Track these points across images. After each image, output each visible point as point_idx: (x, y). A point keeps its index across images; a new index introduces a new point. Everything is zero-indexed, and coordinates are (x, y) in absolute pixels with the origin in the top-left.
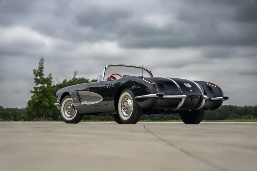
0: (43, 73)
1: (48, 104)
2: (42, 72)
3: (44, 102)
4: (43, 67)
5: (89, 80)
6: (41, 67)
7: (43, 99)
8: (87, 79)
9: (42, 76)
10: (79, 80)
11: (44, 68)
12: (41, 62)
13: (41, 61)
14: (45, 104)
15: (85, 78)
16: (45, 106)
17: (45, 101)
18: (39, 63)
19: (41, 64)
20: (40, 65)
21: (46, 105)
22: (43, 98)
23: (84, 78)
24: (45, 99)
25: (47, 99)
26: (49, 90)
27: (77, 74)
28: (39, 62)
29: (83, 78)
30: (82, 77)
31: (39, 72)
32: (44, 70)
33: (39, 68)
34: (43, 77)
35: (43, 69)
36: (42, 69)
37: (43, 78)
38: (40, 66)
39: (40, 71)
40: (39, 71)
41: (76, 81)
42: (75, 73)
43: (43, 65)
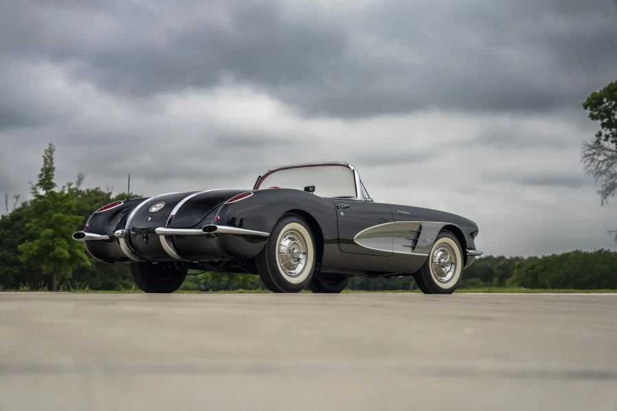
0: (52, 181)
1: (67, 254)
2: (52, 178)
3: (58, 249)
4: (54, 168)
5: (110, 194)
6: (47, 166)
7: (54, 241)
8: (107, 191)
9: (50, 188)
10: (86, 193)
11: (56, 169)
12: (48, 156)
13: (48, 154)
14: (61, 254)
15: (102, 189)
16: (60, 256)
17: (60, 245)
18: (42, 159)
19: (49, 161)
20: (46, 163)
21: (63, 256)
22: (56, 239)
24: (60, 242)
25: (64, 241)
26: (68, 221)
27: (84, 180)
28: (44, 157)
29: (97, 189)
30: (94, 188)
31: (43, 180)
32: (55, 173)
33: (42, 170)
34: (53, 190)
35: (53, 171)
36: (50, 173)
37: (52, 192)
38: (45, 165)
39: (45, 176)
40: (43, 177)
41: (80, 196)
42: (79, 177)
43: (52, 164)
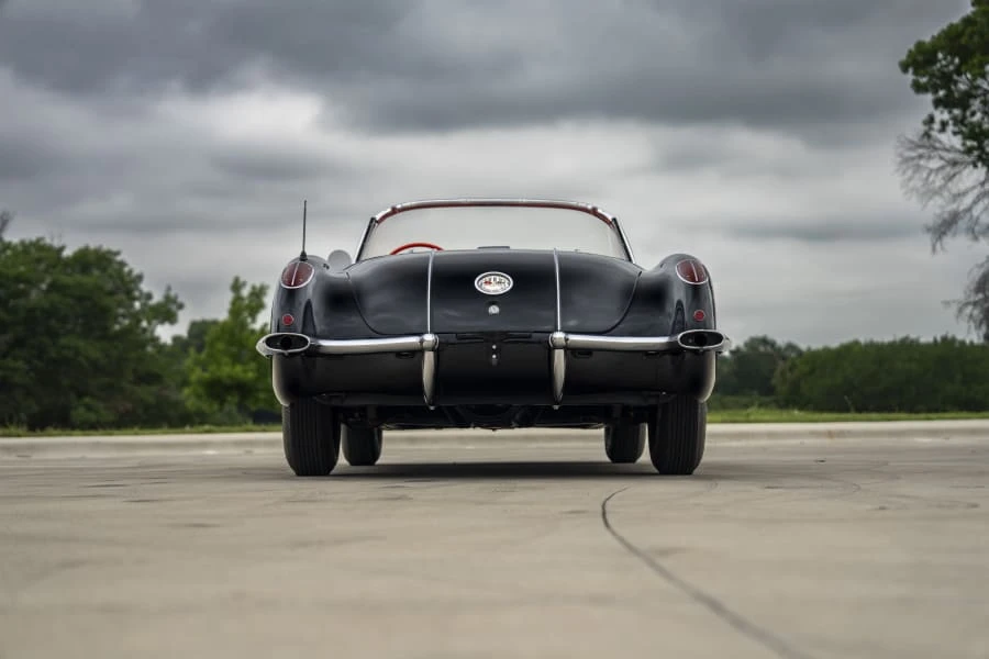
5: (62, 249)
8: (56, 244)
10: (20, 248)
15: (48, 241)
23: (42, 243)
29: (39, 240)
30: (34, 238)
41: (9, 252)
